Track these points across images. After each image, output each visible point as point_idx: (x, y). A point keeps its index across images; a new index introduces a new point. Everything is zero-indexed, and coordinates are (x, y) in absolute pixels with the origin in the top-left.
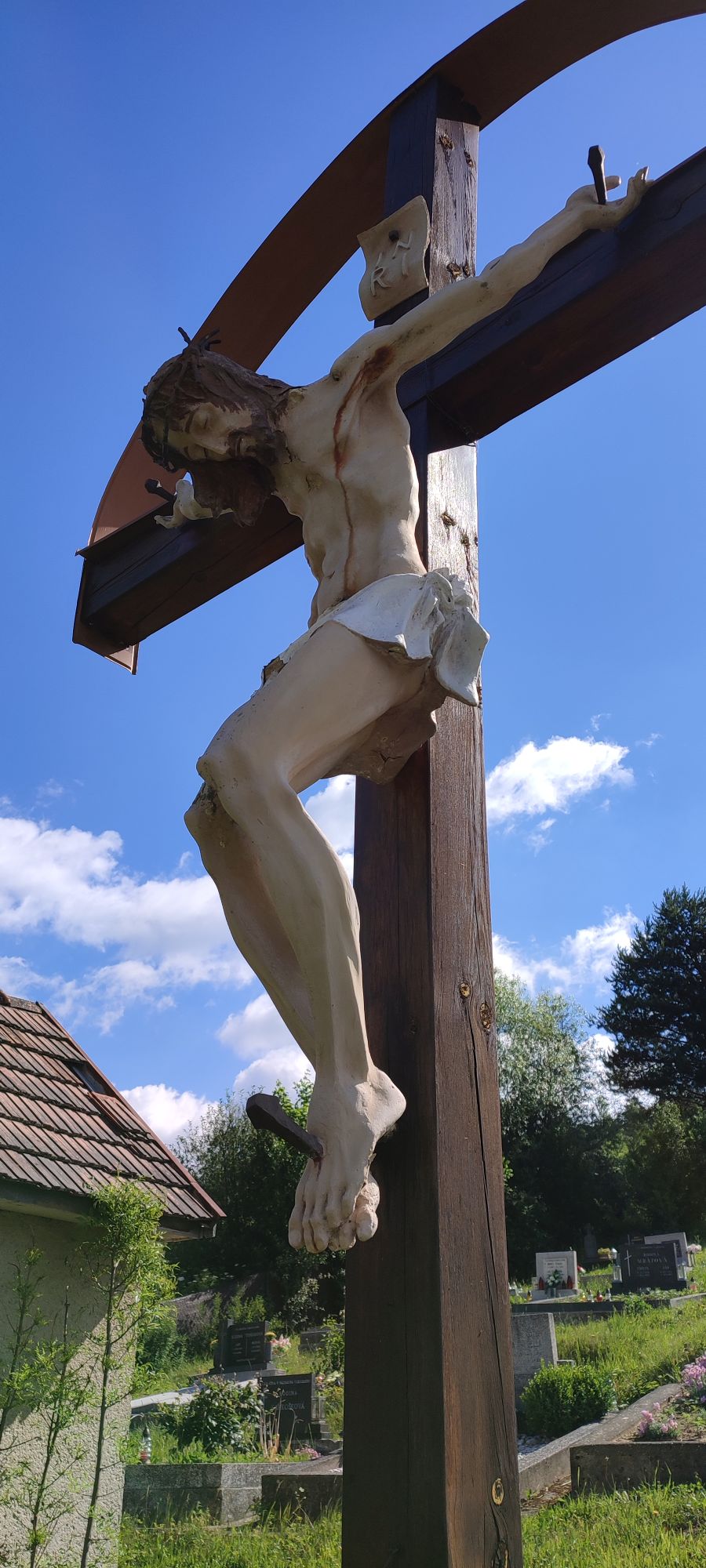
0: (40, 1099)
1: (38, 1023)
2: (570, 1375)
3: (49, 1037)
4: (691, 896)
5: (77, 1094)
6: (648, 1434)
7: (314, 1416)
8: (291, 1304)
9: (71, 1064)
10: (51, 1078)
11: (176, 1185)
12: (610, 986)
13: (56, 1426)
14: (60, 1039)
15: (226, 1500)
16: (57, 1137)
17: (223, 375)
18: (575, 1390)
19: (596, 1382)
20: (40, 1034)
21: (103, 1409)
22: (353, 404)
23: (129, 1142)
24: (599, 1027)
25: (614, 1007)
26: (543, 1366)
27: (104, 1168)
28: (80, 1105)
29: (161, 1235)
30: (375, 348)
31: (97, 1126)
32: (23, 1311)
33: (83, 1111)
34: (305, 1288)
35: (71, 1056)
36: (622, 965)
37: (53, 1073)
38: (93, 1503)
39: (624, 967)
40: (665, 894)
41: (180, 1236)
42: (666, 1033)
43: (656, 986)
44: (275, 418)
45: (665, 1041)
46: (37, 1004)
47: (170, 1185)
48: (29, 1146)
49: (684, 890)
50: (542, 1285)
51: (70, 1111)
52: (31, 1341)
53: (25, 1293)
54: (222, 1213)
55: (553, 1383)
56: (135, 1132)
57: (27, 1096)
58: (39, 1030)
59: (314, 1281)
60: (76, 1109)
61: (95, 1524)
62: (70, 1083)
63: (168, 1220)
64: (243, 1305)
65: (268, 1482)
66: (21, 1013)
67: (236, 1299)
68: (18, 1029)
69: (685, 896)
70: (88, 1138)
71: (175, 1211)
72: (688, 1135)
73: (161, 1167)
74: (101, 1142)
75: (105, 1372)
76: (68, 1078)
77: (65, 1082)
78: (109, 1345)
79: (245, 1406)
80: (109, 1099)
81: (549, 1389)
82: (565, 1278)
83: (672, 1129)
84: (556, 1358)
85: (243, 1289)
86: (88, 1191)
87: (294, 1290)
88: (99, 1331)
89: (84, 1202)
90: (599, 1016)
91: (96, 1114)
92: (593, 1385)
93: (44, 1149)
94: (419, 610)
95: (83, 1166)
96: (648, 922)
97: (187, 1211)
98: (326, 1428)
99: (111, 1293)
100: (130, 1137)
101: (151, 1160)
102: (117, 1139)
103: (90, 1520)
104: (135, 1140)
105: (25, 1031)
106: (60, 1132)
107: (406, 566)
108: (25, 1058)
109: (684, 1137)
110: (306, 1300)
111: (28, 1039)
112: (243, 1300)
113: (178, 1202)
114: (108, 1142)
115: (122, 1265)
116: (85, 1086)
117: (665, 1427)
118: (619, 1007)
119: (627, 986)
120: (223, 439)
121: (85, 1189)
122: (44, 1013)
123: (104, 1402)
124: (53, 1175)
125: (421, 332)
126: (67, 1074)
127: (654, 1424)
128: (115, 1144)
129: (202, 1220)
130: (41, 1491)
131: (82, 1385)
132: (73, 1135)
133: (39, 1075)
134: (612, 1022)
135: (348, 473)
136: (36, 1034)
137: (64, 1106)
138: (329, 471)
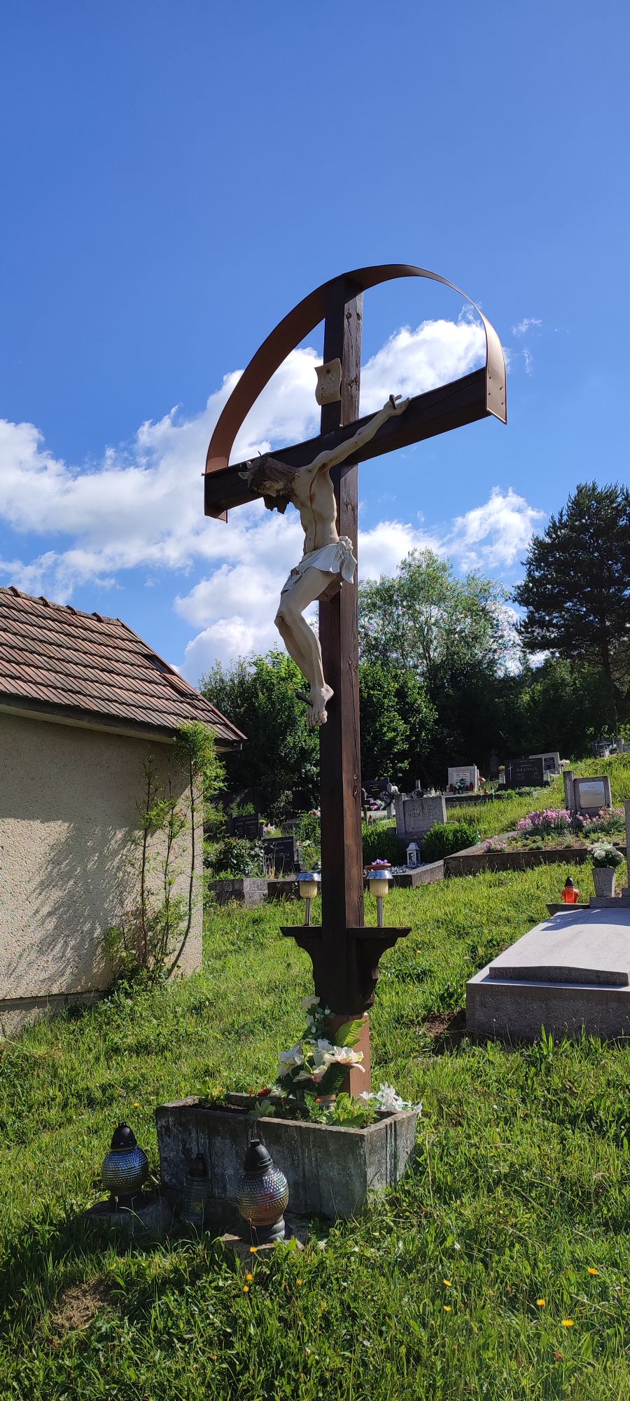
0: (137, 678)
1: (121, 632)
2: (452, 828)
3: (130, 641)
4: (599, 490)
5: (155, 675)
6: (489, 850)
7: (295, 859)
8: (273, 808)
9: (147, 657)
10: (139, 666)
11: (218, 723)
12: (525, 569)
13: (171, 837)
14: (137, 642)
15: (247, 896)
16: (151, 699)
17: (274, 470)
18: (455, 835)
19: (467, 831)
20: (125, 640)
21: (193, 829)
22: (315, 481)
23: (189, 701)
24: (514, 601)
25: (526, 586)
26: (436, 824)
27: (179, 715)
28: (158, 681)
29: (215, 748)
30: (322, 463)
31: (169, 692)
32: (149, 784)
33: (161, 684)
34: (283, 798)
35: (146, 653)
36: (535, 549)
37: (140, 664)
38: (192, 870)
39: (536, 551)
40: (578, 487)
41: (223, 750)
42: (569, 604)
43: (562, 567)
44: (291, 483)
45: (568, 610)
46: (118, 620)
47: (215, 723)
48: (140, 704)
49: (594, 485)
50: (453, 789)
51: (153, 685)
52: (156, 798)
53: (149, 776)
54: (245, 738)
55: (441, 833)
56: (191, 695)
57: (130, 677)
58: (125, 637)
59: (289, 793)
60: (157, 684)
61: (194, 880)
62: (149, 668)
63: (219, 741)
64: (239, 809)
65: (271, 886)
66: (110, 626)
67: (234, 805)
68: (113, 637)
69: (594, 489)
70: (167, 699)
71: (220, 736)
72: (575, 684)
73: (208, 714)
74: (174, 701)
75: (193, 812)
76: (148, 666)
77: (146, 668)
78: (193, 801)
79: (253, 853)
80: (173, 677)
81: (439, 836)
82: (468, 783)
83: (563, 680)
84: (445, 820)
85: (238, 799)
86: (175, 727)
87: (275, 799)
88: (187, 792)
89: (175, 732)
90: (515, 593)
91: (167, 686)
92: (466, 833)
93: (148, 706)
94: (336, 556)
95: (168, 714)
96: (562, 512)
97: (226, 737)
98: (303, 866)
99: (191, 776)
100: (189, 698)
101: (202, 710)
102: (183, 699)
103: (192, 878)
104: (191, 700)
105: (116, 638)
106: (152, 696)
107: (332, 540)
108: (124, 655)
109: (572, 686)
110: (284, 806)
111: (119, 642)
112: (238, 806)
113: (221, 732)
114: (178, 701)
115: (196, 763)
116: (157, 670)
117: (499, 847)
118: (531, 585)
119: (539, 568)
120: (275, 492)
121: (174, 726)
122: (123, 626)
123: (193, 827)
124: (156, 719)
125: (337, 458)
126: (147, 663)
127: (493, 846)
128: (181, 702)
129: (235, 741)
130: (167, 865)
131: (182, 818)
132: (159, 698)
133: (132, 665)
134: (524, 597)
135: (314, 506)
136: (123, 640)
137: (150, 682)
138: (308, 503)
